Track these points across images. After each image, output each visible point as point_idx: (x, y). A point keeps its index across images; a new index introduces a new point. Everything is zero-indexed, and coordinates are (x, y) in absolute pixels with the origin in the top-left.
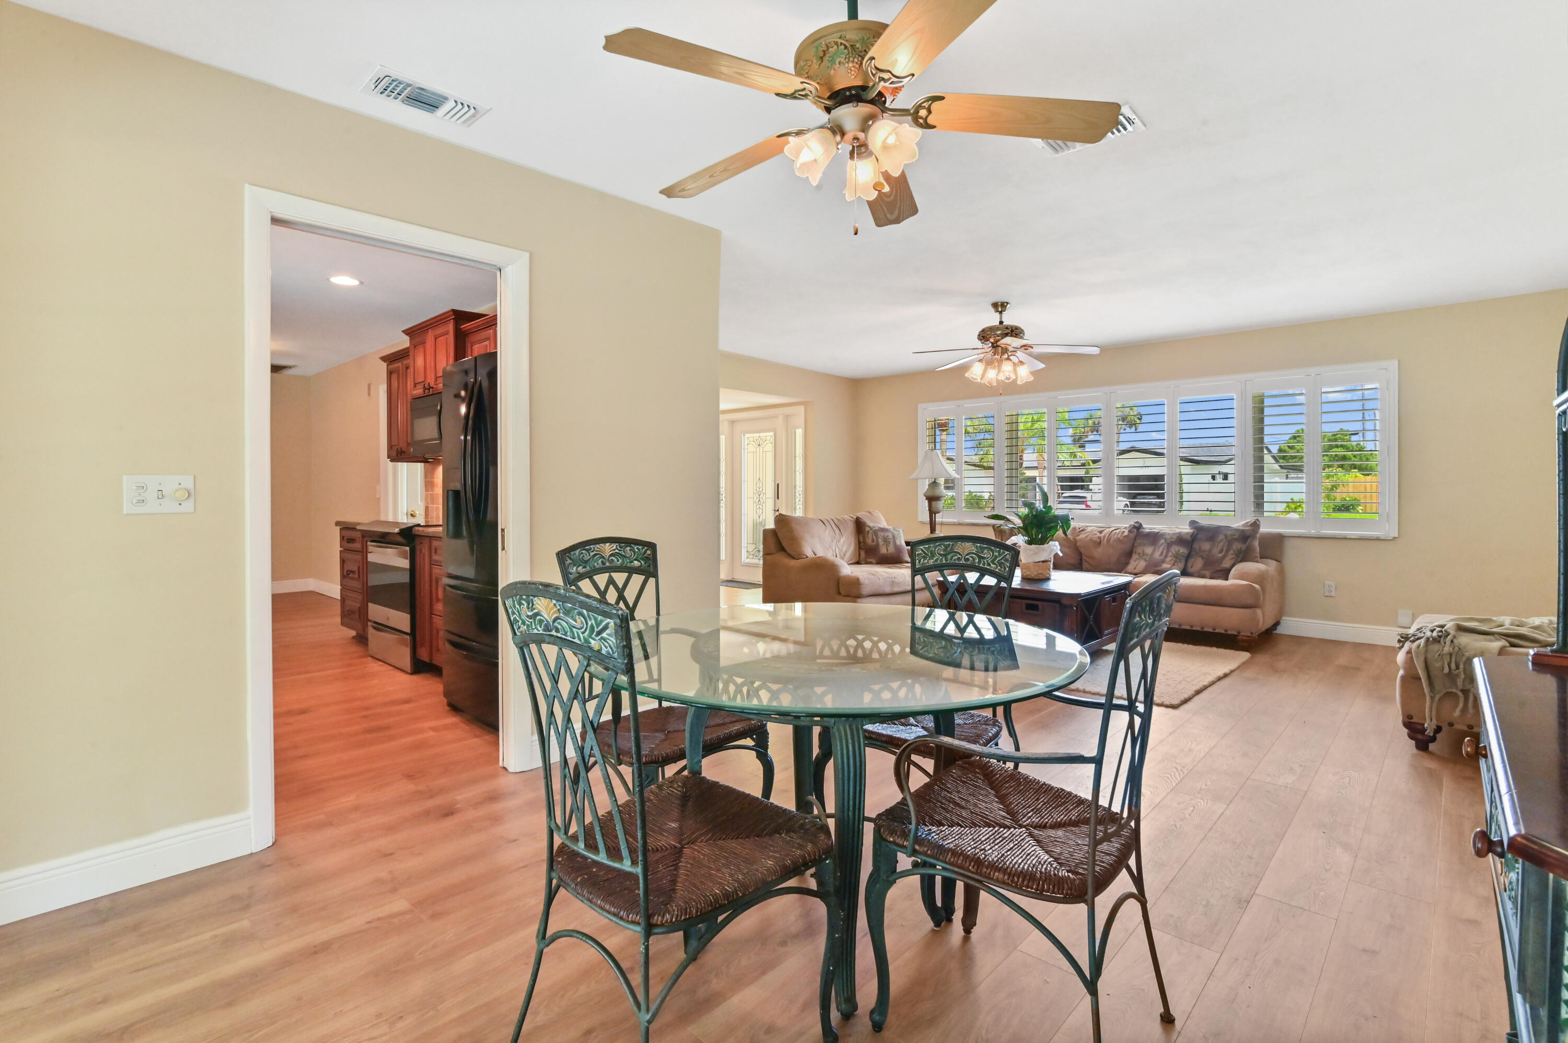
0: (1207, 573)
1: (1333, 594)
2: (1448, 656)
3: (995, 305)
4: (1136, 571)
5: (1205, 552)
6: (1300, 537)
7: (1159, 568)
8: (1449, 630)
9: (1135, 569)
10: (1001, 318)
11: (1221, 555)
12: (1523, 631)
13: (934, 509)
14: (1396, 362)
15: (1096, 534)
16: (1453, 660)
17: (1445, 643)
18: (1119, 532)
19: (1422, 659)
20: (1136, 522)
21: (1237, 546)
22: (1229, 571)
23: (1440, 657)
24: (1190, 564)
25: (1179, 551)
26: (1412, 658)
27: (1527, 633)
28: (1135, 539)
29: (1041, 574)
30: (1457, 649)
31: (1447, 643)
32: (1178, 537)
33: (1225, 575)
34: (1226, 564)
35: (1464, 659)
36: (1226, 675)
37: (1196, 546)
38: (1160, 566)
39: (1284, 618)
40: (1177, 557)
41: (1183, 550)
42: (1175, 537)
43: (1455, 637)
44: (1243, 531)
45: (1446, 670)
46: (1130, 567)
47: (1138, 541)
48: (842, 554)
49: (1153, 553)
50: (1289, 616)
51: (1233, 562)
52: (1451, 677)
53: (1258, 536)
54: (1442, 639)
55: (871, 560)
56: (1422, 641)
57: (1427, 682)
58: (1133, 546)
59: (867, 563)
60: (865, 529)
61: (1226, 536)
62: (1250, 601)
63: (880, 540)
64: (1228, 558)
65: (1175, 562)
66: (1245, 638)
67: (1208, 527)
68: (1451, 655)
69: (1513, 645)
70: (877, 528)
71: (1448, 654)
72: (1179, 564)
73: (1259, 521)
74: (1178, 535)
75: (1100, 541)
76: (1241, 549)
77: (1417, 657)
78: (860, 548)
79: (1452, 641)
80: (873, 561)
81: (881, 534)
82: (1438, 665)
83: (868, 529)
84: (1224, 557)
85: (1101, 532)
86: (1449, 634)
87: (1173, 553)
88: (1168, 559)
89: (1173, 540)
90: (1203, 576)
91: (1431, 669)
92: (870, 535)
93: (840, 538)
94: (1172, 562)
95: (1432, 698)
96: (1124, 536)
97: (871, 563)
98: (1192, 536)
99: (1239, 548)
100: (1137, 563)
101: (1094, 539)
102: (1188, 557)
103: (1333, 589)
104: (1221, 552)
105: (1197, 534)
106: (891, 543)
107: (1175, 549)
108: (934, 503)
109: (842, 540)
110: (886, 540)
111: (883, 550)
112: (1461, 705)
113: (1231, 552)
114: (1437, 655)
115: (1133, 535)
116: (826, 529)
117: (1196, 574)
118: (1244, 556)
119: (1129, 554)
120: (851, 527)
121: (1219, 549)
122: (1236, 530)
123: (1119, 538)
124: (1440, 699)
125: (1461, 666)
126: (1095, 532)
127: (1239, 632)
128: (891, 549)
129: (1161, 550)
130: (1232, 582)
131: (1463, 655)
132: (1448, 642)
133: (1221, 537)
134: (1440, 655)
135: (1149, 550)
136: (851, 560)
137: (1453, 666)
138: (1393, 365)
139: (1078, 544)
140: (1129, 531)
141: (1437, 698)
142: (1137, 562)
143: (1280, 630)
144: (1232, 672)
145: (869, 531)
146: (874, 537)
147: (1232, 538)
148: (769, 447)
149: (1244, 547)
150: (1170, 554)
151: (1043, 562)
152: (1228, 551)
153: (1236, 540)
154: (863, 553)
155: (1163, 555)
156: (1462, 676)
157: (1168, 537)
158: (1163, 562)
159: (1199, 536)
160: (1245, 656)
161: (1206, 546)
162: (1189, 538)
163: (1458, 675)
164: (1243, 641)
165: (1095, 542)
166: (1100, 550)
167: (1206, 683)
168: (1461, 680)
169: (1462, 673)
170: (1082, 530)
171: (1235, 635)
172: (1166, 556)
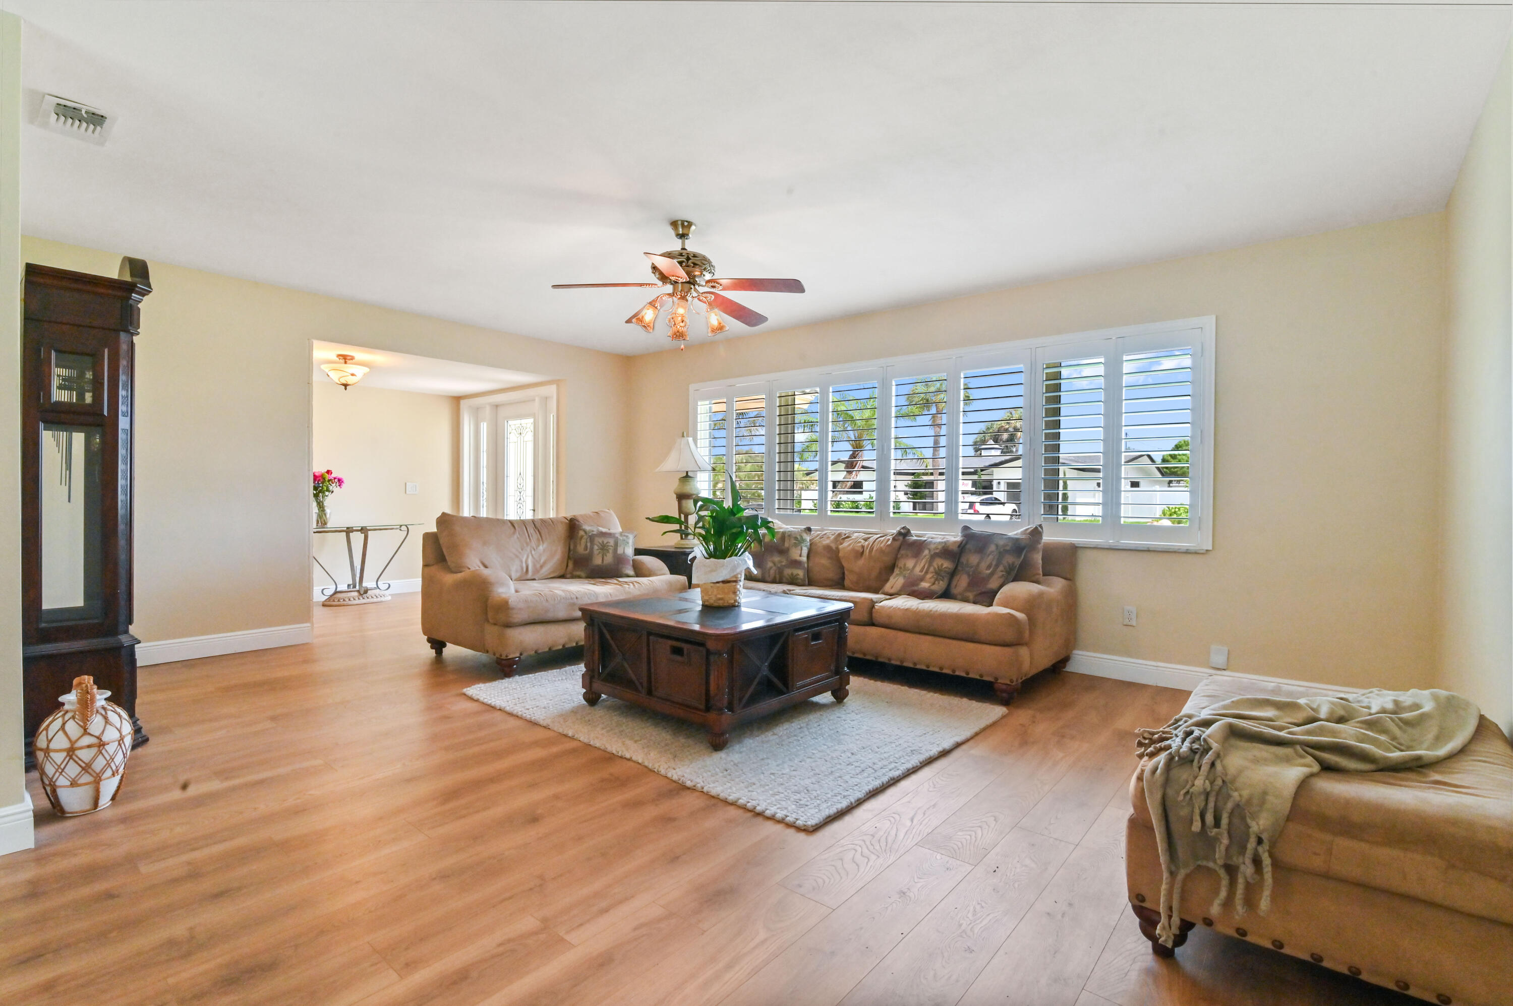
0: (971, 596)
1: (1134, 623)
2: (1203, 797)
3: (674, 224)
4: (892, 591)
5: (972, 567)
6: (1096, 548)
7: (916, 588)
8: (1210, 740)
9: (892, 587)
10: (683, 244)
11: (989, 572)
12: (1348, 734)
13: (685, 510)
14: (1214, 317)
15: (860, 542)
16: (1211, 805)
17: (1200, 768)
18: (884, 540)
19: (1158, 796)
20: (903, 528)
21: (1009, 559)
22: (994, 593)
23: (1189, 797)
24: (954, 583)
25: (942, 565)
26: (1143, 790)
27: (1352, 743)
28: (900, 548)
29: (720, 599)
30: (1219, 782)
31: (1202, 769)
32: (943, 547)
33: (988, 598)
34: (993, 584)
35: (1230, 805)
36: (944, 754)
37: (963, 560)
38: (917, 585)
39: (1075, 652)
40: (938, 573)
41: (947, 565)
42: (940, 547)
43: (1218, 756)
44: (1017, 540)
45: (1197, 826)
46: (887, 587)
47: (902, 552)
48: (538, 566)
49: (914, 567)
50: (1082, 649)
51: (1001, 581)
52: (1205, 840)
53: (1040, 546)
54: (1197, 757)
55: (578, 573)
56: (1162, 758)
57: (1165, 845)
58: (896, 559)
59: (573, 577)
60: (578, 533)
61: (997, 546)
62: (1010, 636)
63: (596, 547)
64: (995, 576)
65: (936, 580)
66: (1004, 687)
67: (981, 535)
68: (1207, 795)
69: (1327, 768)
70: (595, 533)
71: (1200, 794)
72: (941, 582)
73: (1042, 528)
74: (943, 544)
75: (863, 551)
76: (1013, 564)
77: (1151, 792)
78: (569, 558)
79: (1213, 765)
80: (583, 574)
81: (599, 540)
82: (1184, 812)
83: (581, 533)
84: (992, 574)
85: (866, 540)
86: (1211, 749)
87: (935, 568)
88: (929, 576)
89: (937, 551)
90: (965, 600)
91: (1172, 818)
92: (583, 541)
93: (538, 546)
94: (933, 580)
95: (1172, 874)
96: (888, 545)
97: (579, 577)
98: (959, 546)
99: (1010, 562)
100: (896, 581)
101: (857, 548)
102: (953, 574)
103: (1134, 616)
104: (989, 567)
105: (966, 544)
106: (611, 551)
107: (938, 562)
108: (684, 502)
109: (541, 548)
110: (604, 548)
111: (597, 561)
112: (1223, 894)
113: (1001, 568)
114: (1183, 792)
115: (898, 544)
116: (514, 533)
117: (959, 597)
118: (1019, 574)
119: (890, 569)
120: (561, 530)
121: (988, 563)
122: (1010, 539)
123: (881, 548)
124: (1188, 876)
125: (1225, 821)
126: (860, 540)
127: (996, 679)
128: (609, 558)
129: (922, 565)
130: (997, 609)
131: (1229, 796)
132: (1205, 768)
133: (992, 548)
134: (1188, 792)
135: (910, 563)
136: (553, 572)
137: (1209, 818)
138: (1209, 322)
139: (840, 555)
140: (894, 539)
141: (1182, 873)
142: (896, 579)
143: (1071, 667)
144: (958, 745)
145: (582, 537)
146: (589, 544)
147: (1004, 550)
148: (529, 437)
149: (1018, 562)
150: (932, 569)
151: (724, 582)
152: (997, 566)
153: (1006, 551)
154: (571, 565)
155: (924, 571)
156: (1225, 841)
157: (932, 547)
158: (922, 579)
159: (968, 546)
160: (997, 711)
161: (973, 559)
162: (955, 548)
163: (1216, 839)
164: (1003, 691)
165: (857, 552)
166: (861, 562)
167: (896, 773)
168: (1223, 848)
169: (1226, 835)
170: (848, 537)
171: (992, 682)
172: (927, 572)
